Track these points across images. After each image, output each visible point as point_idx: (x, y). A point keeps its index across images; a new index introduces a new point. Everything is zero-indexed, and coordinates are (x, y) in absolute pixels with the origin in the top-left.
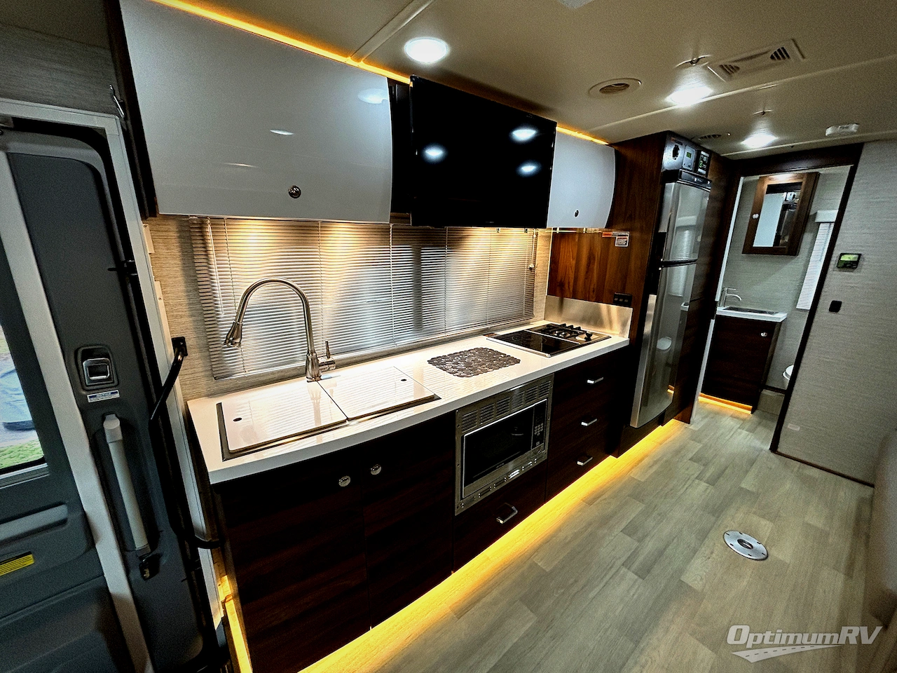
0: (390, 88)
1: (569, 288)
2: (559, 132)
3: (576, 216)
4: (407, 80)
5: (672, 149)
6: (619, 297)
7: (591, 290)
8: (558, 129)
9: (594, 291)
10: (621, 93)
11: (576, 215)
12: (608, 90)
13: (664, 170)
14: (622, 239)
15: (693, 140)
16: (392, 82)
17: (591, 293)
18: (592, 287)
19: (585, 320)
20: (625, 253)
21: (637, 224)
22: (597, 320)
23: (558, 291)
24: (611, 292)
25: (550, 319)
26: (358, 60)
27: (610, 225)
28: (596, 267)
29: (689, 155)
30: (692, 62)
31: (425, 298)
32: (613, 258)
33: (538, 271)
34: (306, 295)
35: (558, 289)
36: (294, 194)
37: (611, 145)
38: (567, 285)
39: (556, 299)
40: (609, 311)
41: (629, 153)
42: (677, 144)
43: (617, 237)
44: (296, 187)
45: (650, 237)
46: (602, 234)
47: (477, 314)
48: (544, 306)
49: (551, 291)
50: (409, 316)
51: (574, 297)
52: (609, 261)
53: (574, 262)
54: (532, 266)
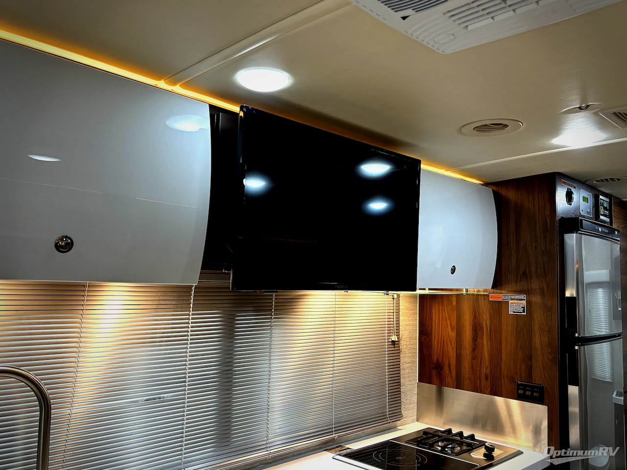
0: (212, 117)
1: (450, 375)
2: (424, 170)
3: (452, 273)
4: (236, 109)
5: (565, 193)
6: (525, 387)
7: (483, 375)
8: (423, 166)
9: (487, 378)
10: (497, 132)
11: (453, 270)
12: (483, 128)
13: (560, 218)
14: (516, 304)
15: (587, 183)
16: (214, 110)
17: (484, 382)
18: (484, 371)
19: (476, 421)
20: (523, 322)
21: (535, 285)
22: (495, 424)
23: (435, 379)
24: (512, 380)
25: (426, 420)
26: (174, 83)
27: (498, 283)
28: (485, 341)
29: (585, 199)
30: (580, 108)
31: (237, 390)
32: (507, 330)
33: (403, 344)
34: (45, 388)
35: (434, 373)
36: (62, 247)
37: (486, 184)
38: (446, 368)
39: (431, 388)
40: (508, 408)
41: (511, 195)
42: (570, 188)
43: (510, 301)
44: (66, 237)
45: (555, 303)
46: (488, 296)
47: (315, 417)
48: (415, 398)
49: (424, 377)
50: (208, 421)
51: (459, 386)
52: (504, 334)
53: (453, 334)
54: (394, 338)
